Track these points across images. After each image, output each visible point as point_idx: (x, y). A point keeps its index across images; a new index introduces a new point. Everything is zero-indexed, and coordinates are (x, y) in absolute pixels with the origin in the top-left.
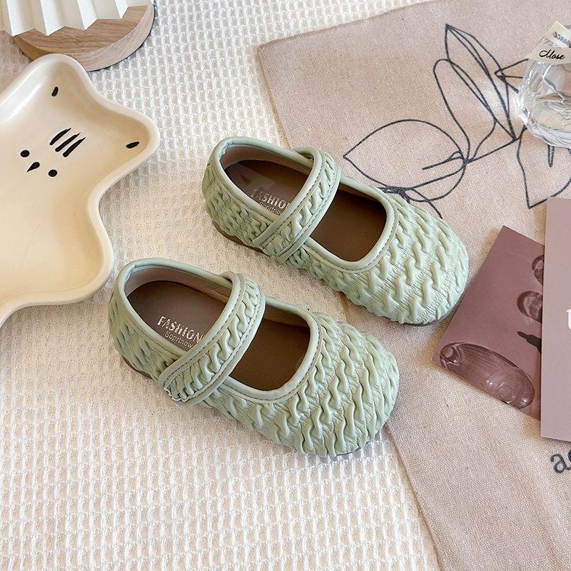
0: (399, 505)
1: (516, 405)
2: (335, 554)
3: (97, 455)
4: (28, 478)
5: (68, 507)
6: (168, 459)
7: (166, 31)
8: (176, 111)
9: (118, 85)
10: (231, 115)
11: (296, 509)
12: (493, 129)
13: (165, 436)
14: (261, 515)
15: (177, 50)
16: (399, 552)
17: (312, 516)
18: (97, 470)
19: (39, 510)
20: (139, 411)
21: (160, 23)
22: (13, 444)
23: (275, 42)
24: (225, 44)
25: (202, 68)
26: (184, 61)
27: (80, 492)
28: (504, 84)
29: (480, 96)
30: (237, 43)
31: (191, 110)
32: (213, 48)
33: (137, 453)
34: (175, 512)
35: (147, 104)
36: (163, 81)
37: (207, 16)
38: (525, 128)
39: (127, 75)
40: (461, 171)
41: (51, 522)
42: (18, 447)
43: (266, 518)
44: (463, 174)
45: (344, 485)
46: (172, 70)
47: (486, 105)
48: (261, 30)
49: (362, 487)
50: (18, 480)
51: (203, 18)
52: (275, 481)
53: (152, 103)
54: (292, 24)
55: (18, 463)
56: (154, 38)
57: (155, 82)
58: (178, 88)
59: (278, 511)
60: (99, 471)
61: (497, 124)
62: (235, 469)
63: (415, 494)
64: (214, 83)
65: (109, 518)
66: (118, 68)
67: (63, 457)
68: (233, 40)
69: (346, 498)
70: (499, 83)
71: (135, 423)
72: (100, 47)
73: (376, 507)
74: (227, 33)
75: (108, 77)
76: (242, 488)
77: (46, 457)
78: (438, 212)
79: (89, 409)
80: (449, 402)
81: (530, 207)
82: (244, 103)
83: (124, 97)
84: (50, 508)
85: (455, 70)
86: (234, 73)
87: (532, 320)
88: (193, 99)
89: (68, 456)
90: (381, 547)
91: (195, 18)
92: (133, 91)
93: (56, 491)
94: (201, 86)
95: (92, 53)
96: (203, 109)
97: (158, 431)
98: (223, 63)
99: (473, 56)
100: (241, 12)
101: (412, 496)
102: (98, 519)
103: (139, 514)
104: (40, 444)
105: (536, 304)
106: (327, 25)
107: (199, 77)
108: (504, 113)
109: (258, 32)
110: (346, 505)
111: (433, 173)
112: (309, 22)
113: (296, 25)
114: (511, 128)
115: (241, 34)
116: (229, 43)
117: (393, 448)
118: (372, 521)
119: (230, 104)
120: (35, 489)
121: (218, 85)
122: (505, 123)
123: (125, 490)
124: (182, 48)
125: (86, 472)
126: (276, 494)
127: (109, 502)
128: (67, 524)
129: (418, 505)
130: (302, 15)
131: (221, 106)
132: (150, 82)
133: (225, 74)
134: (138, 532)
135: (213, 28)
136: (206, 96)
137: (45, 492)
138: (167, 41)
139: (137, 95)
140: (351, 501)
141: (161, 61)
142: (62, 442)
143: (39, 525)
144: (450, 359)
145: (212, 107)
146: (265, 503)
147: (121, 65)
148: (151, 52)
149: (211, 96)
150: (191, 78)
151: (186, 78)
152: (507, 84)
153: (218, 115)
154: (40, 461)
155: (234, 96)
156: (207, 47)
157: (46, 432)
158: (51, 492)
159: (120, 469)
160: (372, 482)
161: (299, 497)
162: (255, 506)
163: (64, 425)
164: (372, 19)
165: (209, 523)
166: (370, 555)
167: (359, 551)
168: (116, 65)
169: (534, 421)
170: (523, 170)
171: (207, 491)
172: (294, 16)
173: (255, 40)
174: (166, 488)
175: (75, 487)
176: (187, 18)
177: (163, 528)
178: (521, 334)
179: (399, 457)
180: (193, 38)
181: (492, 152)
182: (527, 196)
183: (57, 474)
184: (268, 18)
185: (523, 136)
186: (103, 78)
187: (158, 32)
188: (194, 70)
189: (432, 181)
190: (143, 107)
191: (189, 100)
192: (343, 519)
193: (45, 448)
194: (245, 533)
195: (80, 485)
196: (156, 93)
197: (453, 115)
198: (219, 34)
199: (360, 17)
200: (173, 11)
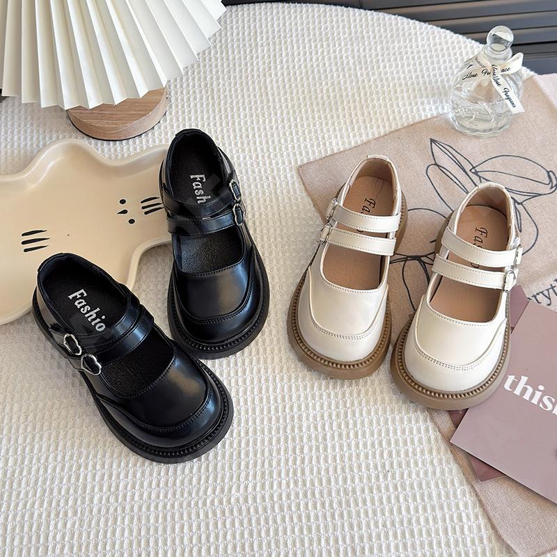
2: (287, 460)
16: (330, 461)
37: (219, 104)
43: (242, 434)
49: (308, 419)
69: (297, 426)
86: (236, 144)
90: (318, 458)
100: (244, 103)
115: (242, 118)
118: (313, 441)
130: (287, 107)
156: (218, 125)
166: (311, 463)
167: (303, 460)
172: (281, 107)
180: (209, 118)
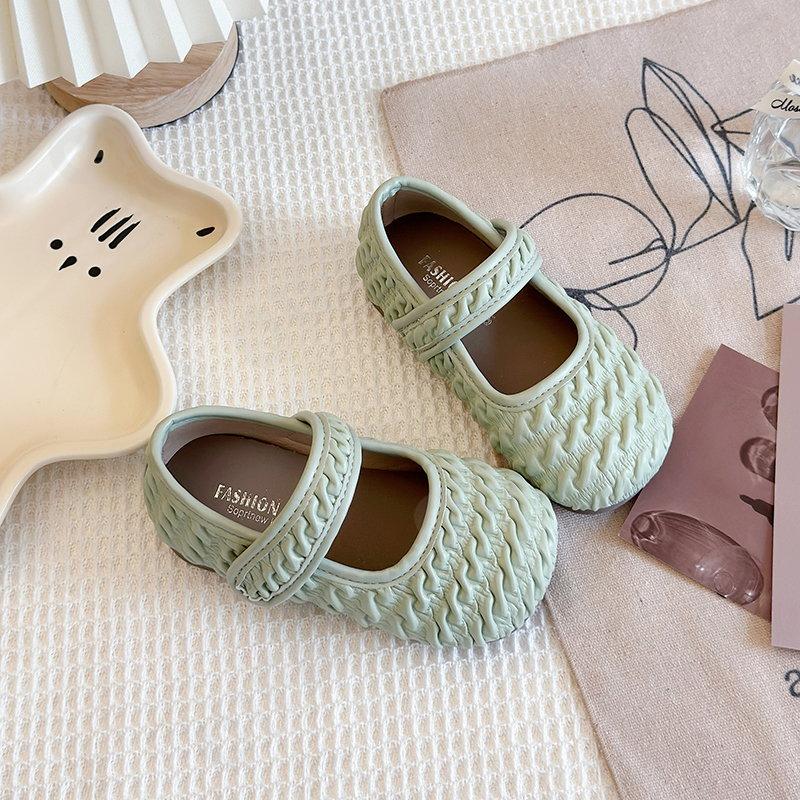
0: (572, 742)
1: (738, 600)
3: (151, 670)
4: (56, 701)
5: (111, 744)
6: (250, 676)
7: (254, 70)
8: (268, 182)
9: (188, 147)
10: (344, 188)
11: (427, 746)
12: (709, 206)
13: (247, 642)
14: (379, 756)
15: (270, 96)
17: (450, 755)
18: (152, 692)
19: (71, 747)
20: (210, 608)
21: (246, 59)
22: (36, 654)
23: (406, 84)
24: (335, 88)
25: (304, 121)
26: (278, 113)
27: (128, 723)
28: (724, 142)
29: (690, 160)
30: (353, 85)
31: (287, 182)
32: (319, 94)
33: (207, 667)
34: (259, 751)
35: (227, 173)
36: (250, 140)
38: (753, 206)
39: (199, 132)
40: (663, 267)
41: (87, 765)
42: (42, 658)
44: (666, 271)
45: (495, 713)
46: (261, 125)
47: (699, 173)
48: (386, 67)
50: (41, 705)
51: (305, 51)
52: (399, 707)
53: (234, 171)
54: (429, 59)
55: (43, 681)
56: (237, 80)
57: (238, 141)
58: (271, 151)
59: (403, 749)
60: (154, 693)
61: (714, 199)
62: (343, 690)
63: (594, 728)
64: (320, 142)
65: (168, 759)
66: (187, 122)
67: (105, 673)
68: (347, 83)
70: (717, 141)
71: (204, 625)
72: (160, 94)
73: (540, 744)
74: (339, 73)
75: (174, 134)
76: (352, 718)
77: (81, 672)
78: (630, 324)
79: (141, 604)
80: (642, 594)
81: (759, 318)
82: (361, 171)
83: (195, 163)
84: (87, 744)
85: (657, 124)
86: (347, 128)
87: (760, 479)
88: (291, 166)
89: (112, 673)
91: (294, 51)
92: (208, 155)
93: (95, 721)
94: (301, 148)
95: (149, 103)
96: (305, 179)
97: (237, 635)
98: (333, 115)
99: (682, 103)
100: (359, 42)
101: (591, 731)
102: (152, 759)
103: (209, 753)
104: (74, 653)
105: (767, 456)
106: (478, 60)
107: (300, 134)
108: (724, 184)
109: (381, 70)
110: (497, 741)
111: (625, 270)
112: (452, 56)
113: (435, 60)
114: (734, 205)
115: (358, 74)
116: (341, 86)
117: (564, 661)
118: (534, 765)
119: (342, 172)
120: (66, 717)
121: (326, 145)
122: (725, 198)
123: (190, 719)
124: (276, 94)
125: (136, 695)
126: (400, 726)
127: (168, 738)
128: (110, 766)
129: (598, 741)
130: (444, 46)
131: (329, 175)
132: (231, 143)
133: (336, 130)
134: (208, 778)
135: (320, 65)
136: (309, 161)
137: (79, 723)
138: (255, 84)
139: (214, 160)
140: (505, 735)
141: (247, 113)
142: (104, 651)
143: (71, 769)
144: (645, 535)
145: (317, 176)
146: (385, 738)
147: (191, 118)
148: (233, 100)
149: (315, 161)
150: (287, 135)
151: (281, 136)
152: (728, 143)
153: (326, 188)
154: (73, 677)
155: (347, 162)
156: (310, 91)
157: (81, 638)
158: (88, 721)
159: (183, 689)
160: (534, 709)
161: (432, 728)
162: (370, 741)
163: (106, 628)
164: (541, 51)
165: (307, 766)
168: (185, 118)
169: (762, 622)
170: (750, 264)
171: (304, 720)
173: (377, 80)
174: (248, 716)
175: (121, 716)
176: (283, 51)
177: (242, 773)
178: (745, 498)
179: (573, 674)
181: (706, 240)
182: (755, 302)
183: (96, 697)
184: (396, 52)
185: (750, 217)
186: (167, 136)
187: (242, 72)
188: (292, 124)
189: (622, 281)
190: (221, 176)
191: (285, 167)
192: (492, 761)
193: (80, 660)
194: (356, 781)
195: (128, 712)
196: (240, 157)
197: (652, 188)
198: (327, 74)
199: (524, 48)
200: (264, 42)
